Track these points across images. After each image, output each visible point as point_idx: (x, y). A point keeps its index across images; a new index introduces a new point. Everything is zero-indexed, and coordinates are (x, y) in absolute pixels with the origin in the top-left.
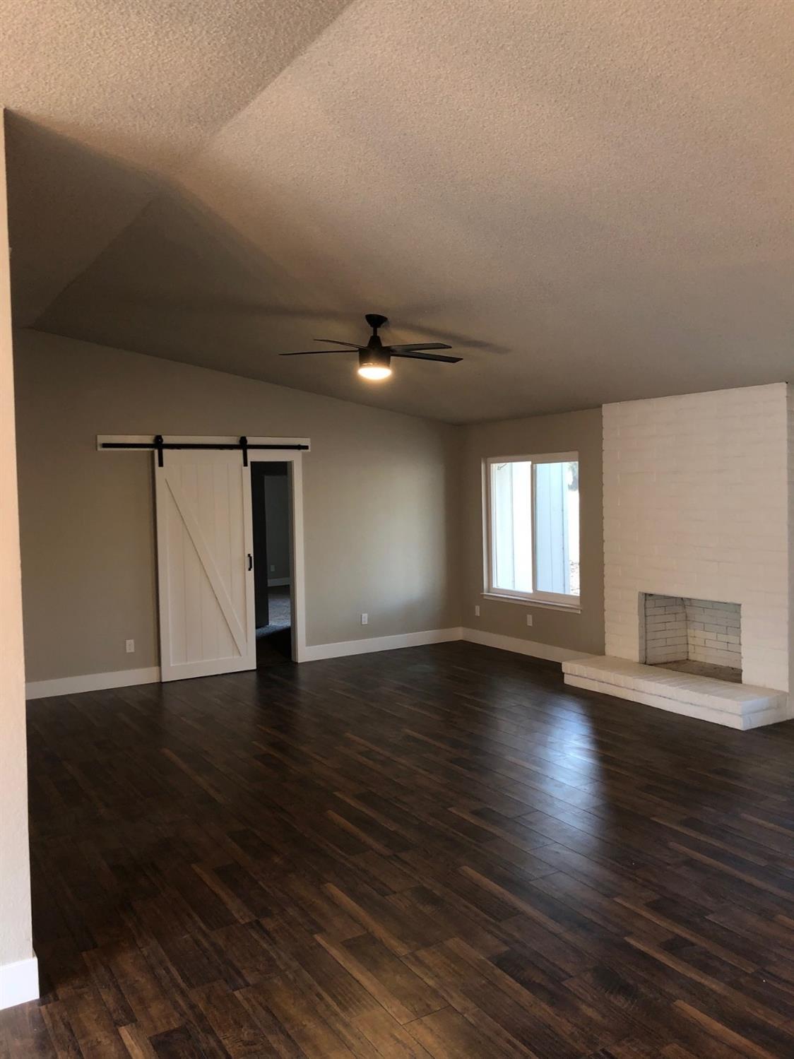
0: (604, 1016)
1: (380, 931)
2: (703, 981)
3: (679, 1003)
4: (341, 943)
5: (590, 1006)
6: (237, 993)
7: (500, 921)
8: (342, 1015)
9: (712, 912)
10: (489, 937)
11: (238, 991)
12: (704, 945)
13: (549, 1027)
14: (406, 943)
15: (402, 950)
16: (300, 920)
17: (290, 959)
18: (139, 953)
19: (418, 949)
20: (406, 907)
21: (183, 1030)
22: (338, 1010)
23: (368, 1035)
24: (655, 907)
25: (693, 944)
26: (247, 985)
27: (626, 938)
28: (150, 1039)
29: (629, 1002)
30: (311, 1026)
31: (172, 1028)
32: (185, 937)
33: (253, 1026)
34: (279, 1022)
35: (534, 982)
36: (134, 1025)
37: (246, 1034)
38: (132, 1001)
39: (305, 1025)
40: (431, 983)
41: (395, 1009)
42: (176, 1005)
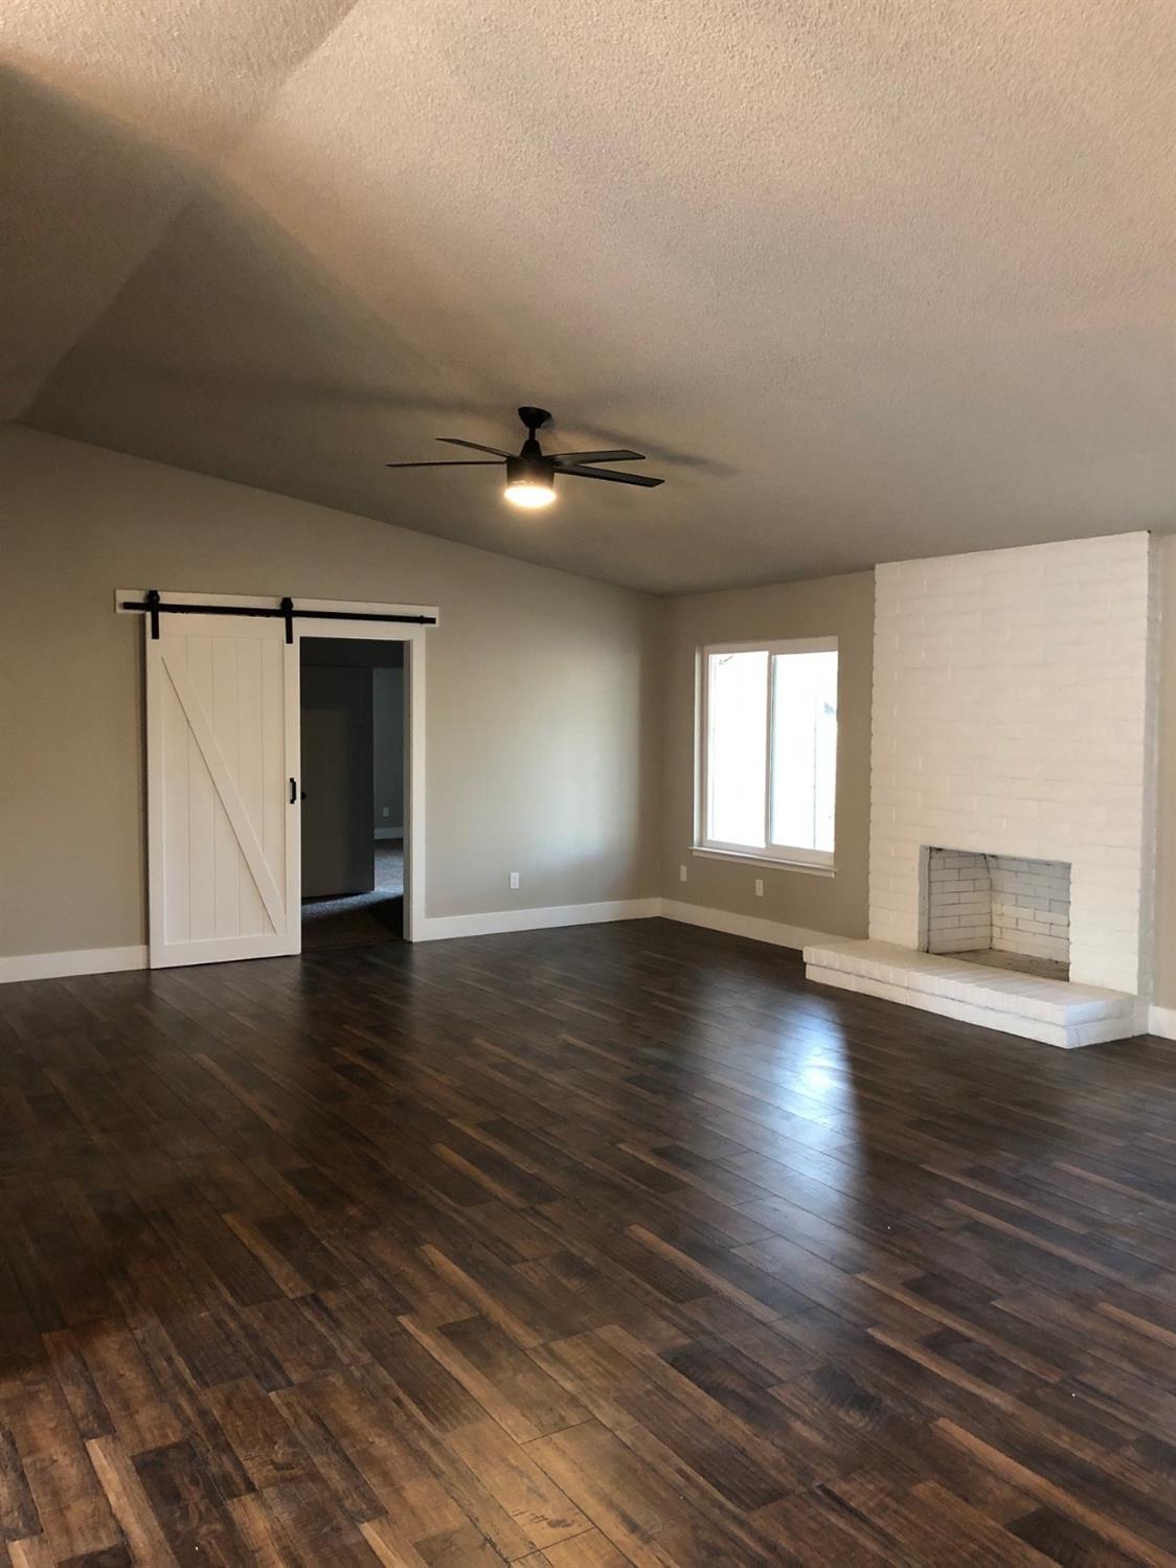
0: (827, 1438)
1: (498, 1314)
2: (979, 1392)
3: (942, 1422)
4: (439, 1328)
5: (804, 1422)
6: (272, 1394)
7: (682, 1302)
8: (430, 1427)
9: (1000, 1295)
10: (663, 1324)
11: (274, 1393)
12: (986, 1341)
13: (743, 1452)
14: (537, 1331)
15: (529, 1339)
16: (380, 1297)
17: (360, 1350)
18: (129, 1336)
19: (554, 1338)
20: (541, 1280)
21: (186, 1447)
22: (423, 1420)
23: (467, 1459)
24: (917, 1288)
25: (968, 1340)
26: (290, 1383)
27: (870, 1331)
28: (133, 1458)
29: (867, 1419)
30: (381, 1444)
31: (168, 1443)
32: (202, 1315)
33: (292, 1443)
34: (333, 1437)
35: (727, 1387)
36: (110, 1438)
37: (280, 1453)
38: (111, 1405)
39: (373, 1443)
40: (569, 1386)
41: (511, 1422)
42: (177, 1409)
